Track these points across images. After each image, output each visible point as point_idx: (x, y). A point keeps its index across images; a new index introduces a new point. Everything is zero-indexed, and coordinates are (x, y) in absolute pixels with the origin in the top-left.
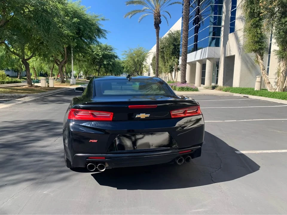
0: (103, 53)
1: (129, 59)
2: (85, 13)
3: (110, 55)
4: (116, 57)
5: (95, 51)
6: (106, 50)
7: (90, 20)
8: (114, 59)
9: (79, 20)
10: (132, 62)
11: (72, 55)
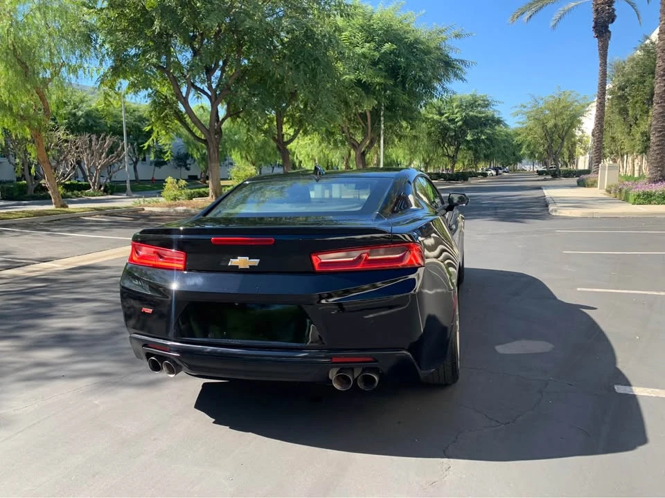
0: (464, 114)
1: (531, 123)
2: (413, 26)
3: (484, 117)
4: (499, 122)
5: (446, 113)
6: (472, 108)
7: (422, 43)
8: (493, 128)
9: (395, 47)
10: (540, 131)
11: (382, 126)
